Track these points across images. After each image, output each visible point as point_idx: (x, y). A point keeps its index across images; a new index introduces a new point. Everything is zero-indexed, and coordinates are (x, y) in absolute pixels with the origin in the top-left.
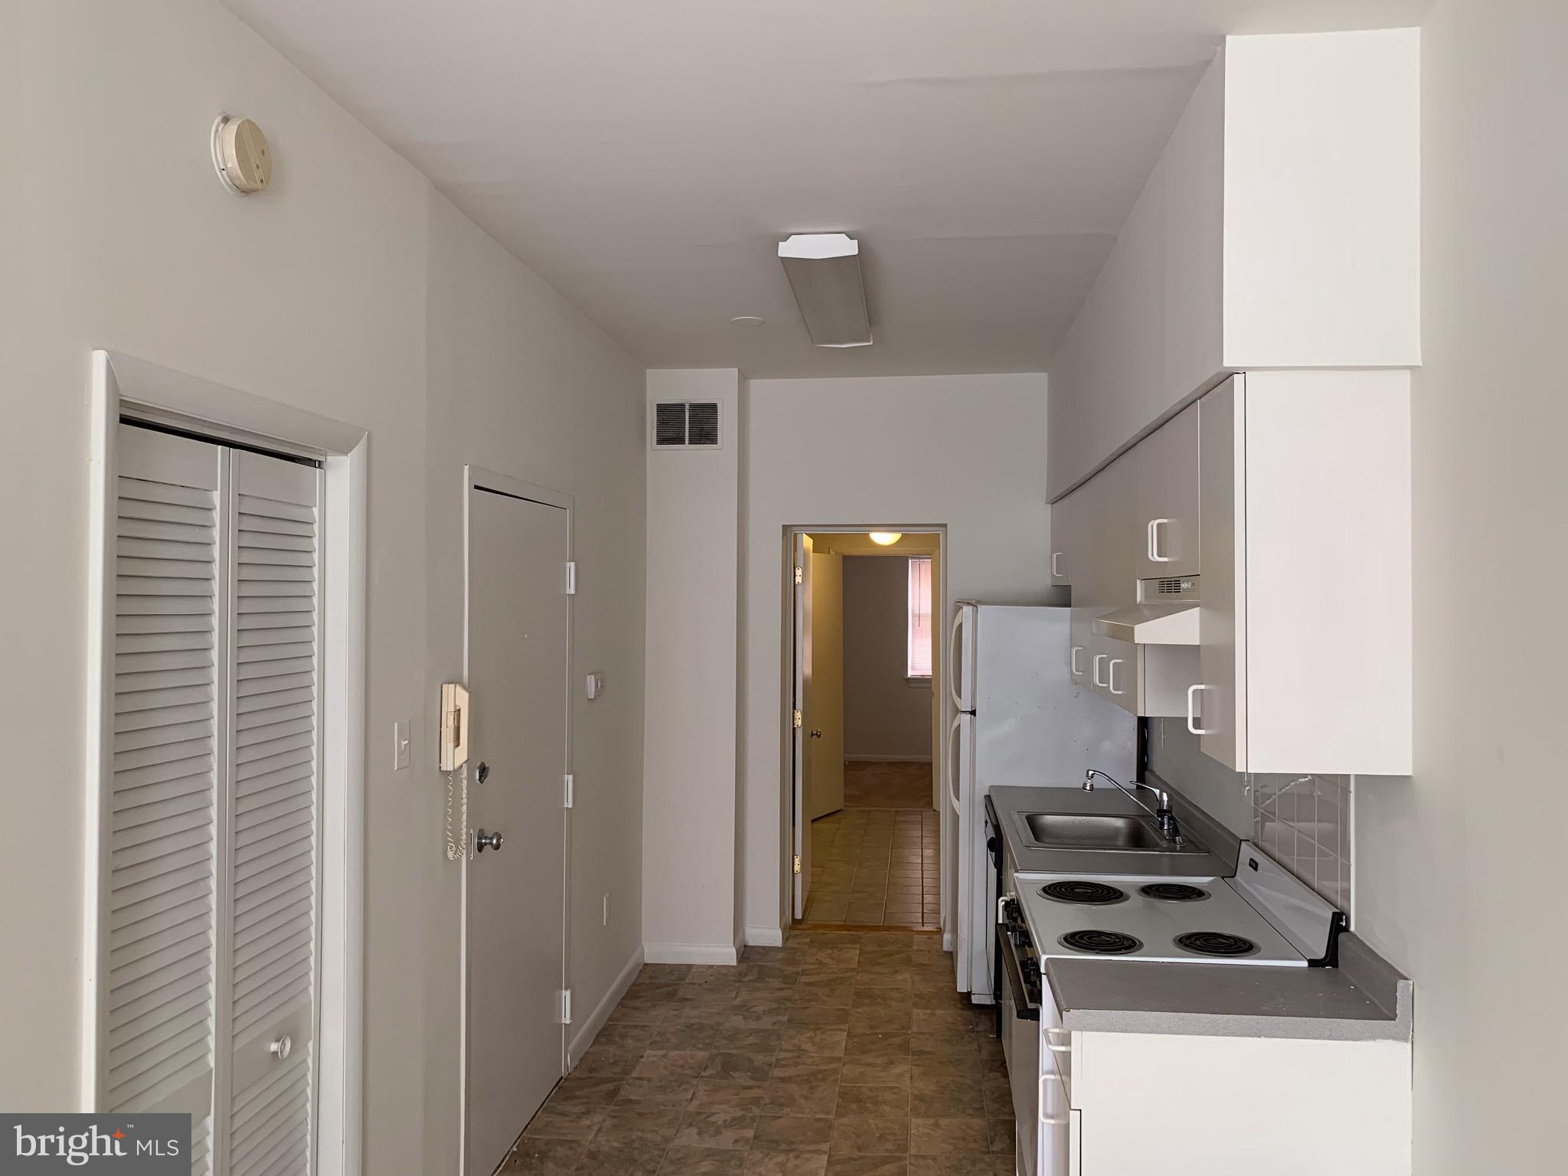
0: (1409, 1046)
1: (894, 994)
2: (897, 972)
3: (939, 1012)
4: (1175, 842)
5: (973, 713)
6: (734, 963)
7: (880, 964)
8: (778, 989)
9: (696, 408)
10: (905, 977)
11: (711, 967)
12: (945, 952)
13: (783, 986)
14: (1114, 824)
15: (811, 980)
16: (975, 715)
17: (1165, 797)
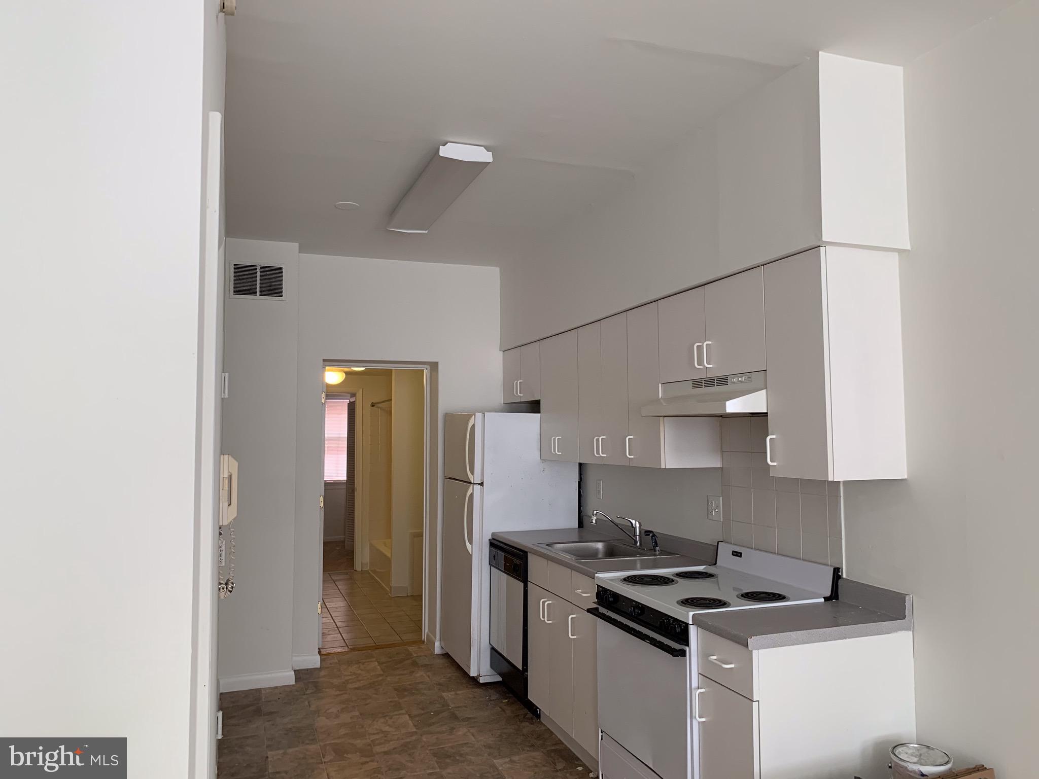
0: (912, 632)
1: (421, 686)
2: (413, 672)
3: (459, 692)
4: (655, 551)
5: (482, 484)
6: (293, 683)
7: (398, 668)
8: (337, 695)
9: (264, 269)
10: (420, 674)
11: (276, 688)
12: (436, 655)
13: (338, 693)
14: (594, 546)
15: (357, 686)
16: (483, 486)
17: (638, 525)
